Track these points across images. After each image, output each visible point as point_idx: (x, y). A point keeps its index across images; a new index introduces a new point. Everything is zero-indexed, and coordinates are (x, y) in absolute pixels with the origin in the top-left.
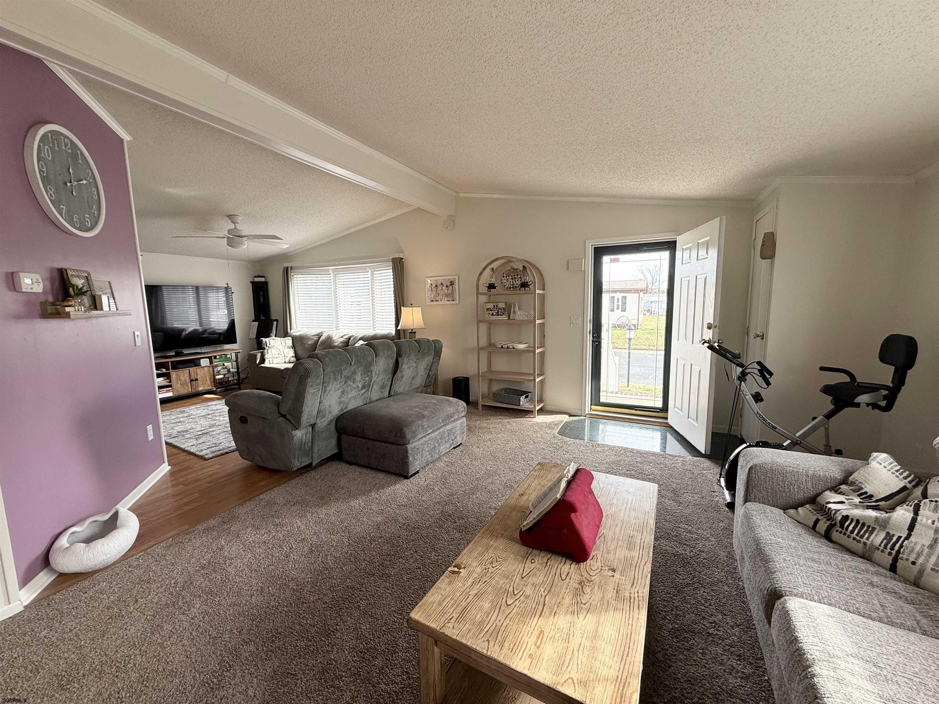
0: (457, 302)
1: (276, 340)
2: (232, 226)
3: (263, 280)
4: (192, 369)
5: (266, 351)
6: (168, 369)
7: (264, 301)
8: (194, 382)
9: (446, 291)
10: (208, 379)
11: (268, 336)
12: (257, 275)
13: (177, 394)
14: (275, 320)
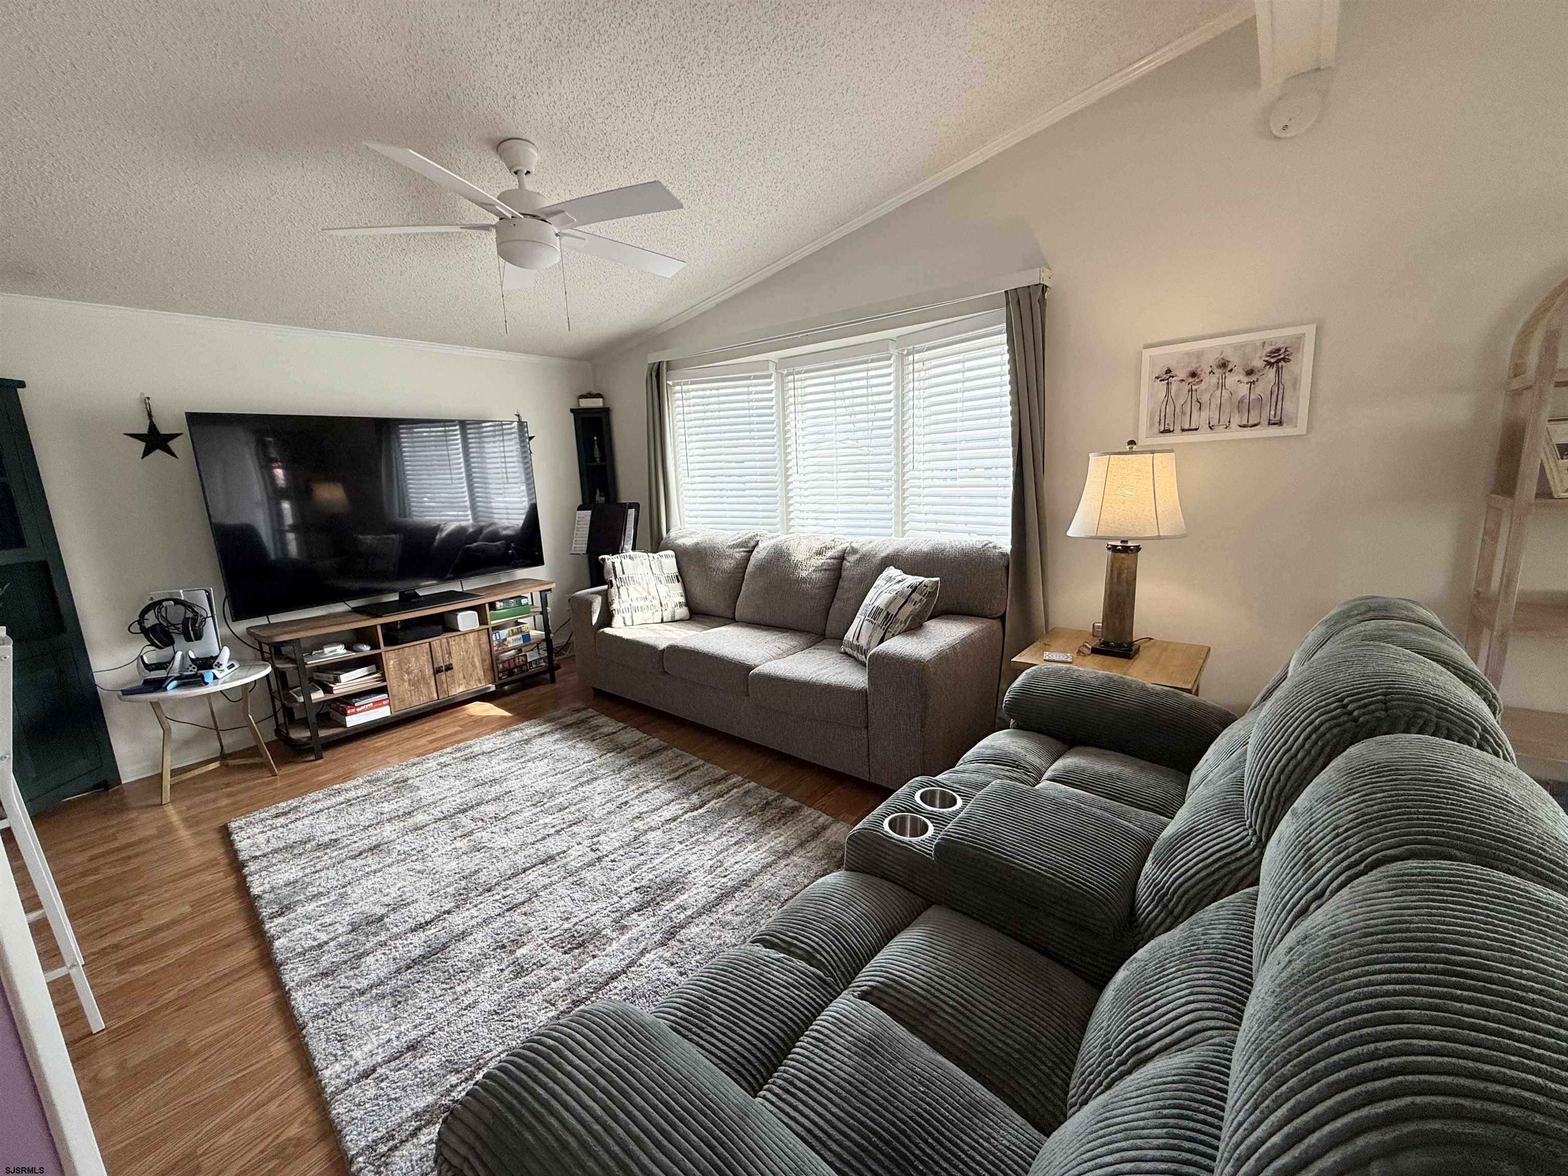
0: (1301, 428)
1: (637, 561)
2: (512, 183)
3: (598, 403)
4: (436, 642)
5: (614, 590)
6: (375, 646)
7: (603, 459)
8: (443, 676)
9: (1243, 390)
10: (478, 663)
11: (615, 549)
12: (584, 392)
13: (402, 708)
14: (631, 506)
